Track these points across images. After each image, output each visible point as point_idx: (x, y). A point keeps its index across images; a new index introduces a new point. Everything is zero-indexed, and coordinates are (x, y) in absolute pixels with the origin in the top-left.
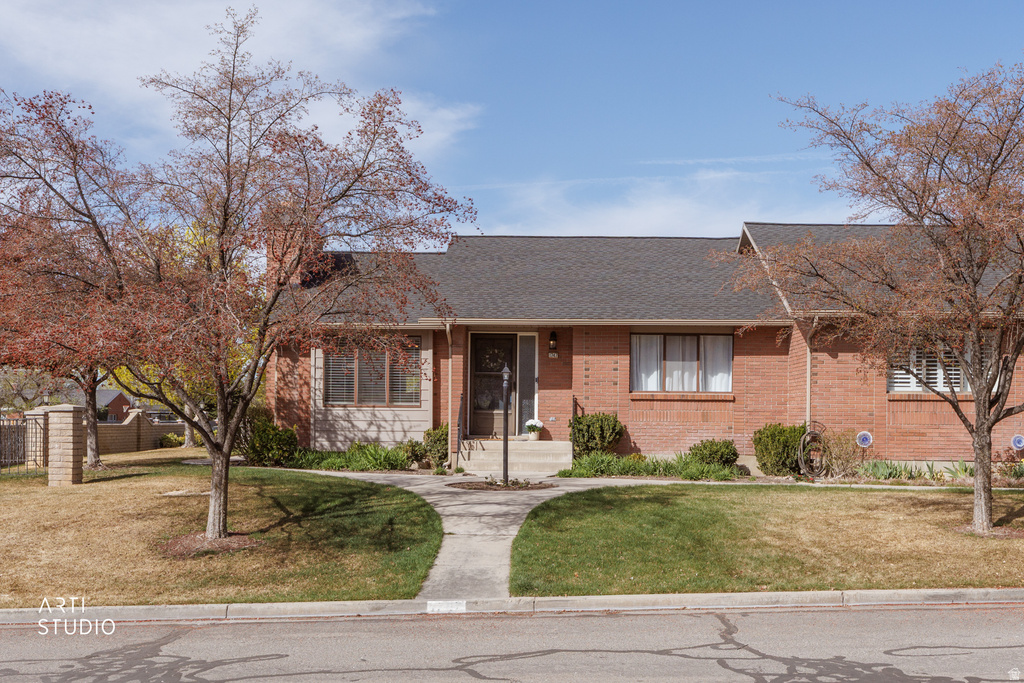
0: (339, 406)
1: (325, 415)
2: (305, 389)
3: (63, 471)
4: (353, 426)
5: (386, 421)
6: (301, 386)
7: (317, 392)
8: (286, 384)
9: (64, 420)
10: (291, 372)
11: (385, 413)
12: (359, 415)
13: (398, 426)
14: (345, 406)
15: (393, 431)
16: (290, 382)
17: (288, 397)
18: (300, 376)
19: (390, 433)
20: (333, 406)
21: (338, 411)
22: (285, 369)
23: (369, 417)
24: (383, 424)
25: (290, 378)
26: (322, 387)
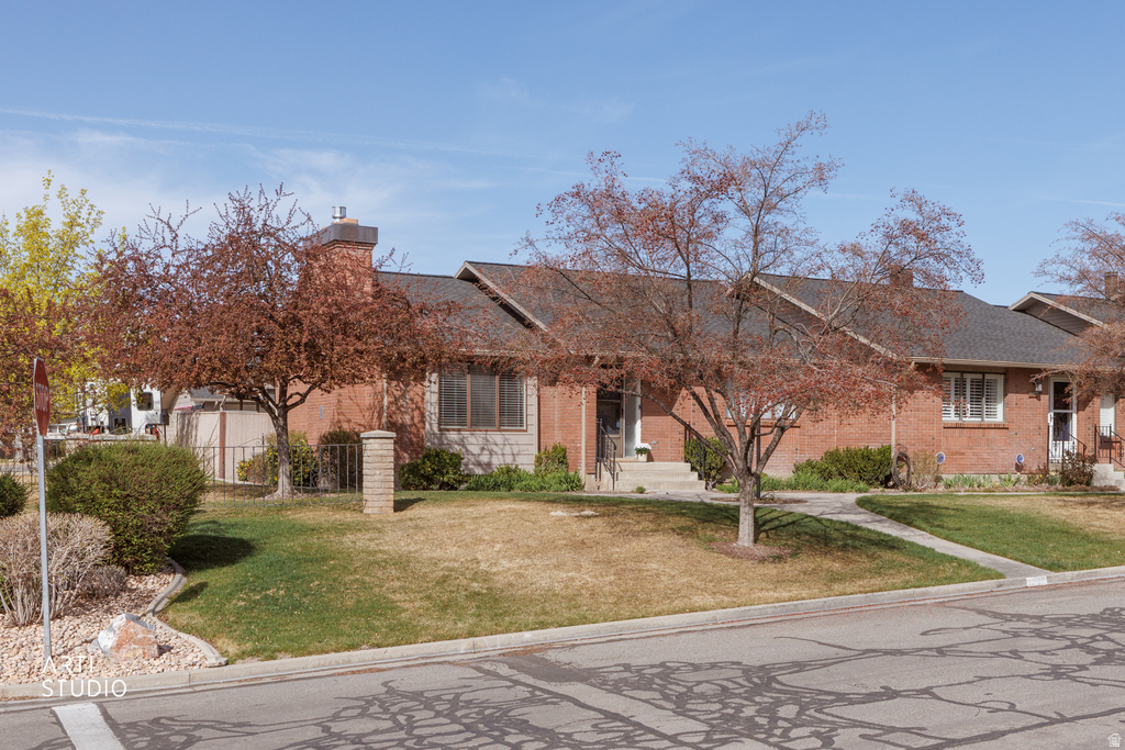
0: (454, 430)
1: (440, 439)
2: (416, 413)
3: (384, 497)
4: (467, 450)
5: (497, 445)
6: (413, 410)
7: (433, 416)
8: (398, 409)
9: (385, 447)
10: (403, 396)
11: (496, 437)
12: (472, 440)
13: (507, 450)
14: (459, 430)
15: (503, 454)
16: (402, 406)
17: (400, 421)
18: (412, 400)
19: (500, 457)
20: (448, 430)
21: (453, 436)
22: (398, 393)
23: (481, 441)
24: (494, 448)
25: (401, 402)
26: (437, 411)
